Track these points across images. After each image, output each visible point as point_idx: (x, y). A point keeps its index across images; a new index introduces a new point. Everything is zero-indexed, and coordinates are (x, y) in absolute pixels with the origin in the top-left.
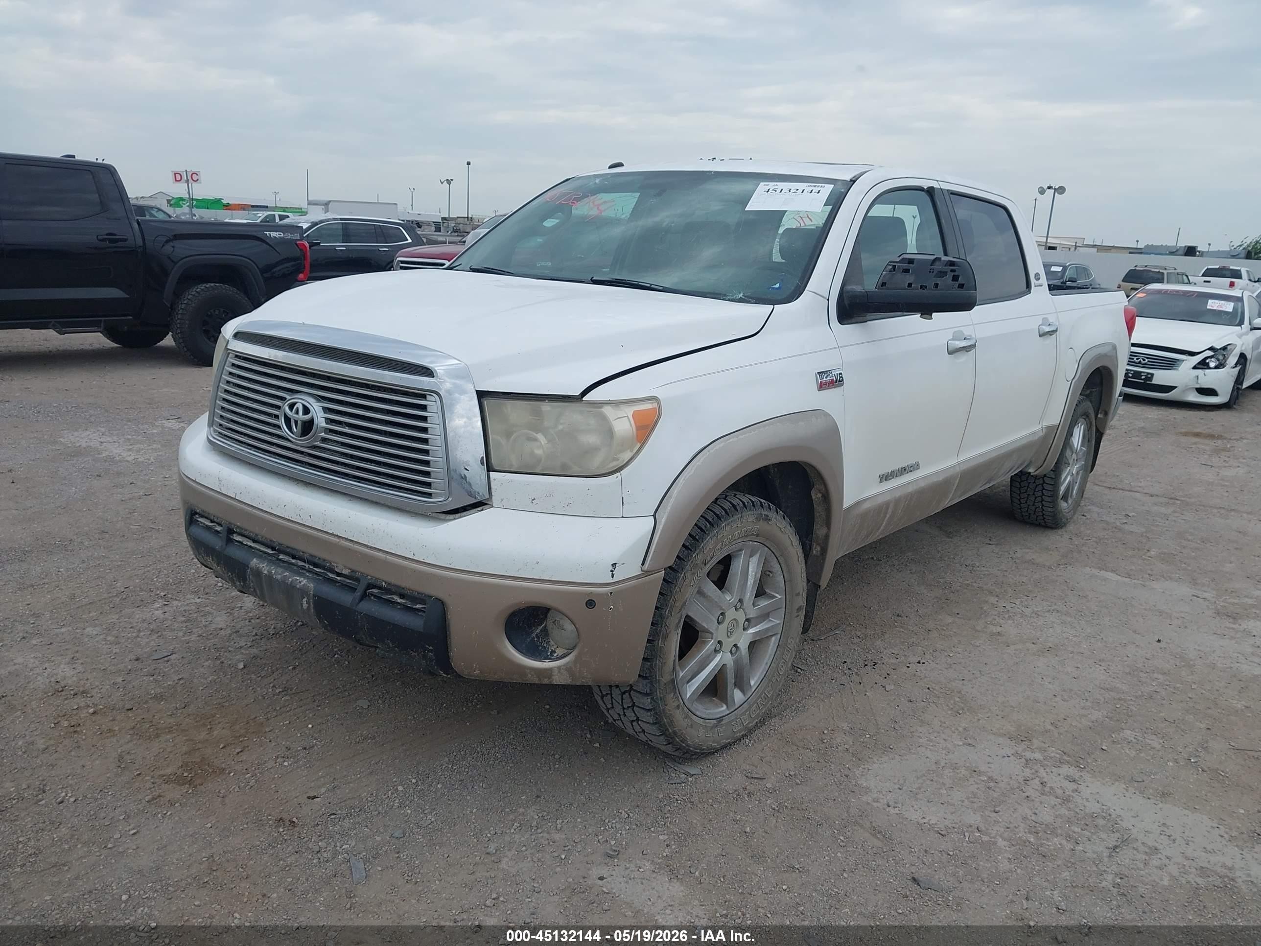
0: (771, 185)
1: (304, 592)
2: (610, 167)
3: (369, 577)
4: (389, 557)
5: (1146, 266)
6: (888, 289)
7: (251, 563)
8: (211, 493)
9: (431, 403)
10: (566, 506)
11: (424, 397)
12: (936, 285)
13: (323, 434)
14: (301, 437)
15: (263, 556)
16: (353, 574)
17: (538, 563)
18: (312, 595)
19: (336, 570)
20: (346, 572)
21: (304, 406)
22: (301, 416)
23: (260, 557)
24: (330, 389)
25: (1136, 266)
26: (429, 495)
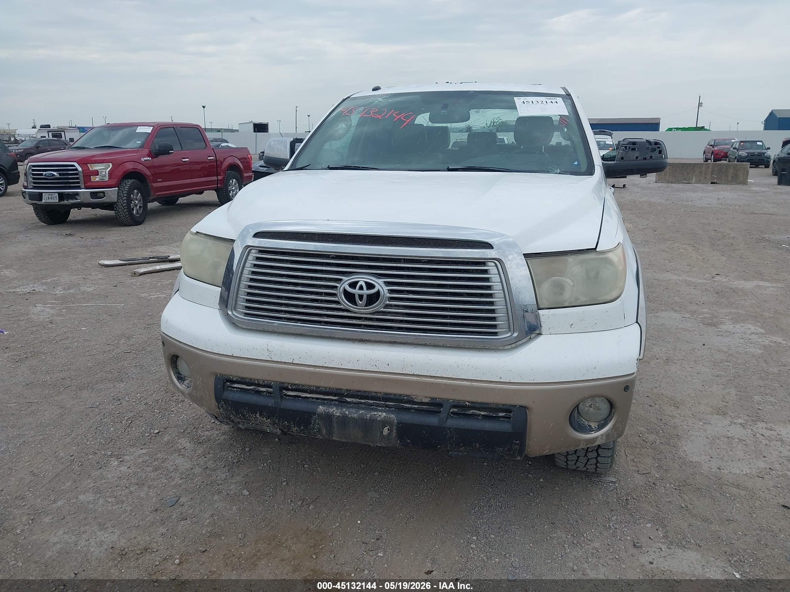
0: (523, 99)
1: (385, 423)
2: (374, 90)
3: (451, 401)
4: (474, 384)
6: (625, 161)
7: (318, 410)
9: (491, 267)
10: (593, 326)
11: (484, 264)
12: (651, 157)
13: (388, 302)
14: (365, 307)
15: (324, 402)
16: (434, 401)
17: (595, 368)
18: (395, 424)
19: (416, 400)
20: (426, 400)
21: (366, 283)
22: (366, 292)
23: (323, 404)
24: (388, 268)
26: (495, 334)
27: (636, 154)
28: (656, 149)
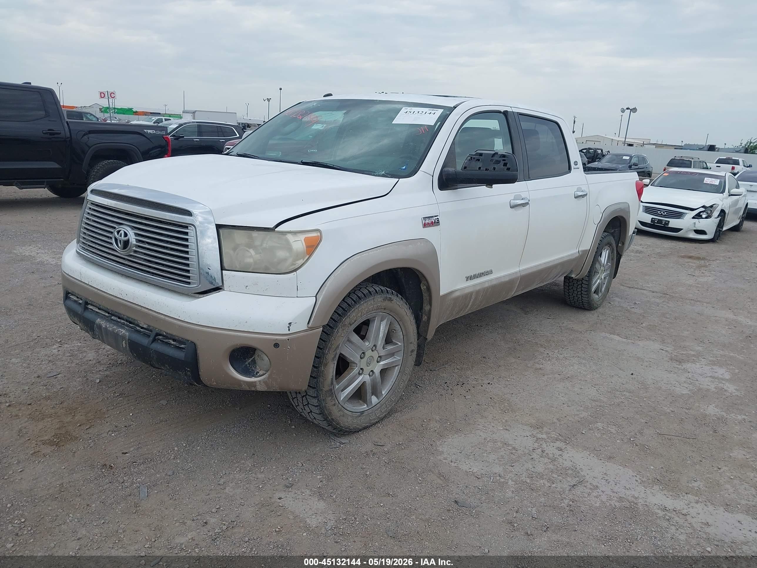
0: (409, 109)
1: (123, 337)
2: (324, 96)
3: (157, 329)
4: (167, 318)
5: (681, 157)
6: (467, 170)
7: (97, 321)
8: (77, 281)
9: (191, 231)
10: (265, 290)
11: (187, 227)
12: (494, 168)
13: (134, 248)
14: (123, 249)
15: (103, 317)
16: (149, 328)
17: (246, 322)
18: (127, 339)
19: (140, 325)
20: (145, 326)
21: (125, 232)
22: (123, 238)
23: (101, 318)
24: (138, 223)
25: (675, 157)
26: (189, 283)
27: (479, 164)
28: (500, 161)
